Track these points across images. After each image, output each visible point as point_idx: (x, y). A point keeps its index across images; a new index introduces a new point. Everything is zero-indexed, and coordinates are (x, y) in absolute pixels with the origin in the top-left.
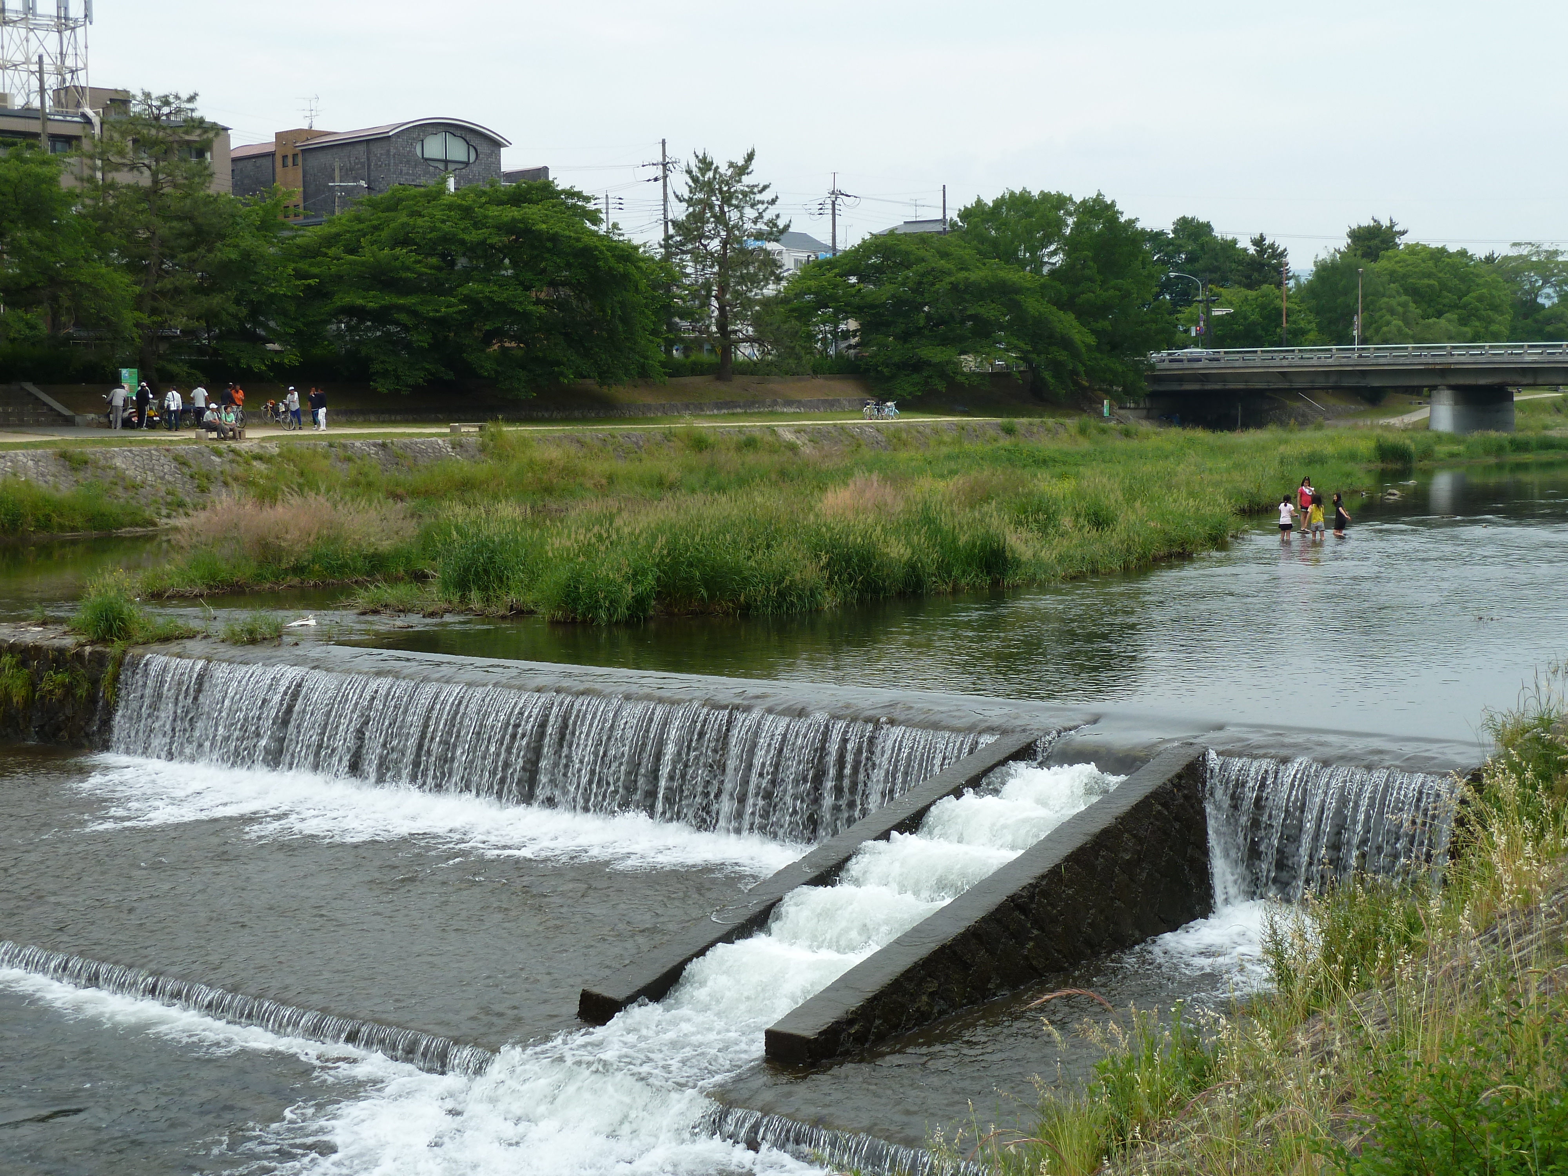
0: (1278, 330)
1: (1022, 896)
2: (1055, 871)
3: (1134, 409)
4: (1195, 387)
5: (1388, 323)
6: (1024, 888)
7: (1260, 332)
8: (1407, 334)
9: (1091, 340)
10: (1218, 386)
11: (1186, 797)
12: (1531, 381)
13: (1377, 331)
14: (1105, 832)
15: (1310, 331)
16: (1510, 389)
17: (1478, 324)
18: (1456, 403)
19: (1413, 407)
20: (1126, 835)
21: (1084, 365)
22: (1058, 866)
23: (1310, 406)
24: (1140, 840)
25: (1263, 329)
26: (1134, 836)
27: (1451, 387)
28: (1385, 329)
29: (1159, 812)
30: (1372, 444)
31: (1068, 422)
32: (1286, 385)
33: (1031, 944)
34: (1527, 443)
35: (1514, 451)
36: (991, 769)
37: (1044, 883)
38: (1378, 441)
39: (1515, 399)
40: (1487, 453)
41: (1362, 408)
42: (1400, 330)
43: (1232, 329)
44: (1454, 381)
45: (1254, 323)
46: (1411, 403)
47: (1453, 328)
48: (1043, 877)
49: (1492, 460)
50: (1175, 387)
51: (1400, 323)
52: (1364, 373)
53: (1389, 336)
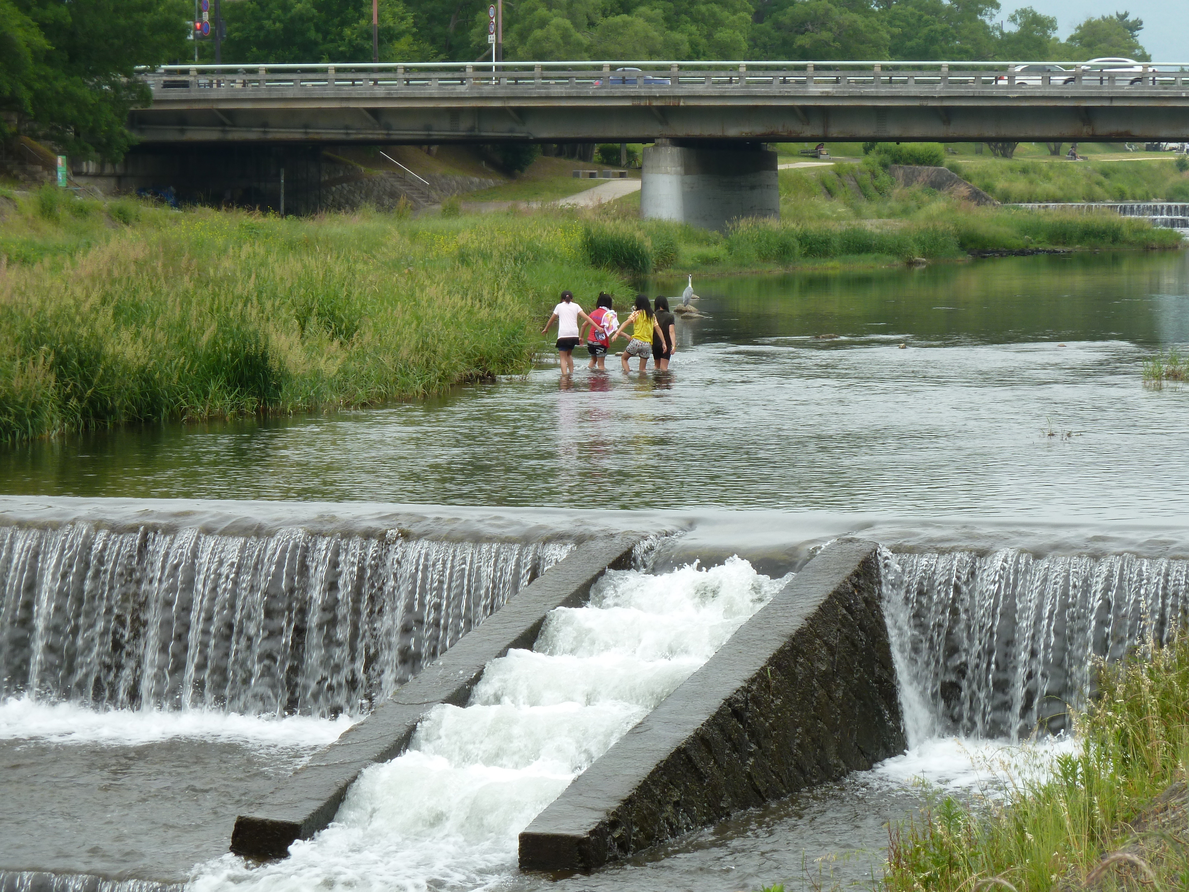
0: (347, 32)
1: (737, 701)
2: (760, 677)
3: (96, 176)
4: (211, 135)
5: (543, 23)
6: (738, 691)
7: (312, 34)
8: (579, 44)
9: (41, 41)
10: (253, 135)
11: (866, 600)
12: (818, 131)
13: (523, 36)
14: (800, 633)
15: (402, 34)
16: (770, 147)
17: (693, 28)
18: (687, 170)
19: (581, 182)
20: (818, 641)
21: (30, 88)
22: (764, 669)
23: (402, 178)
24: (831, 650)
25: (318, 29)
26: (826, 643)
27: (678, 142)
28: (538, 33)
29: (844, 616)
30: (578, 238)
31: (17, 194)
32: (379, 134)
33: (752, 760)
34: (826, 242)
35: (806, 255)
36: (594, 580)
37: (754, 688)
38: (588, 232)
39: (780, 167)
40: (765, 258)
41: (491, 182)
42: (566, 36)
43: (261, 28)
44: (683, 130)
45: (302, 18)
46: (576, 175)
47: (656, 35)
48: (753, 681)
49: (776, 270)
50: (171, 135)
51: (568, 23)
52: (522, 113)
53: (547, 46)
